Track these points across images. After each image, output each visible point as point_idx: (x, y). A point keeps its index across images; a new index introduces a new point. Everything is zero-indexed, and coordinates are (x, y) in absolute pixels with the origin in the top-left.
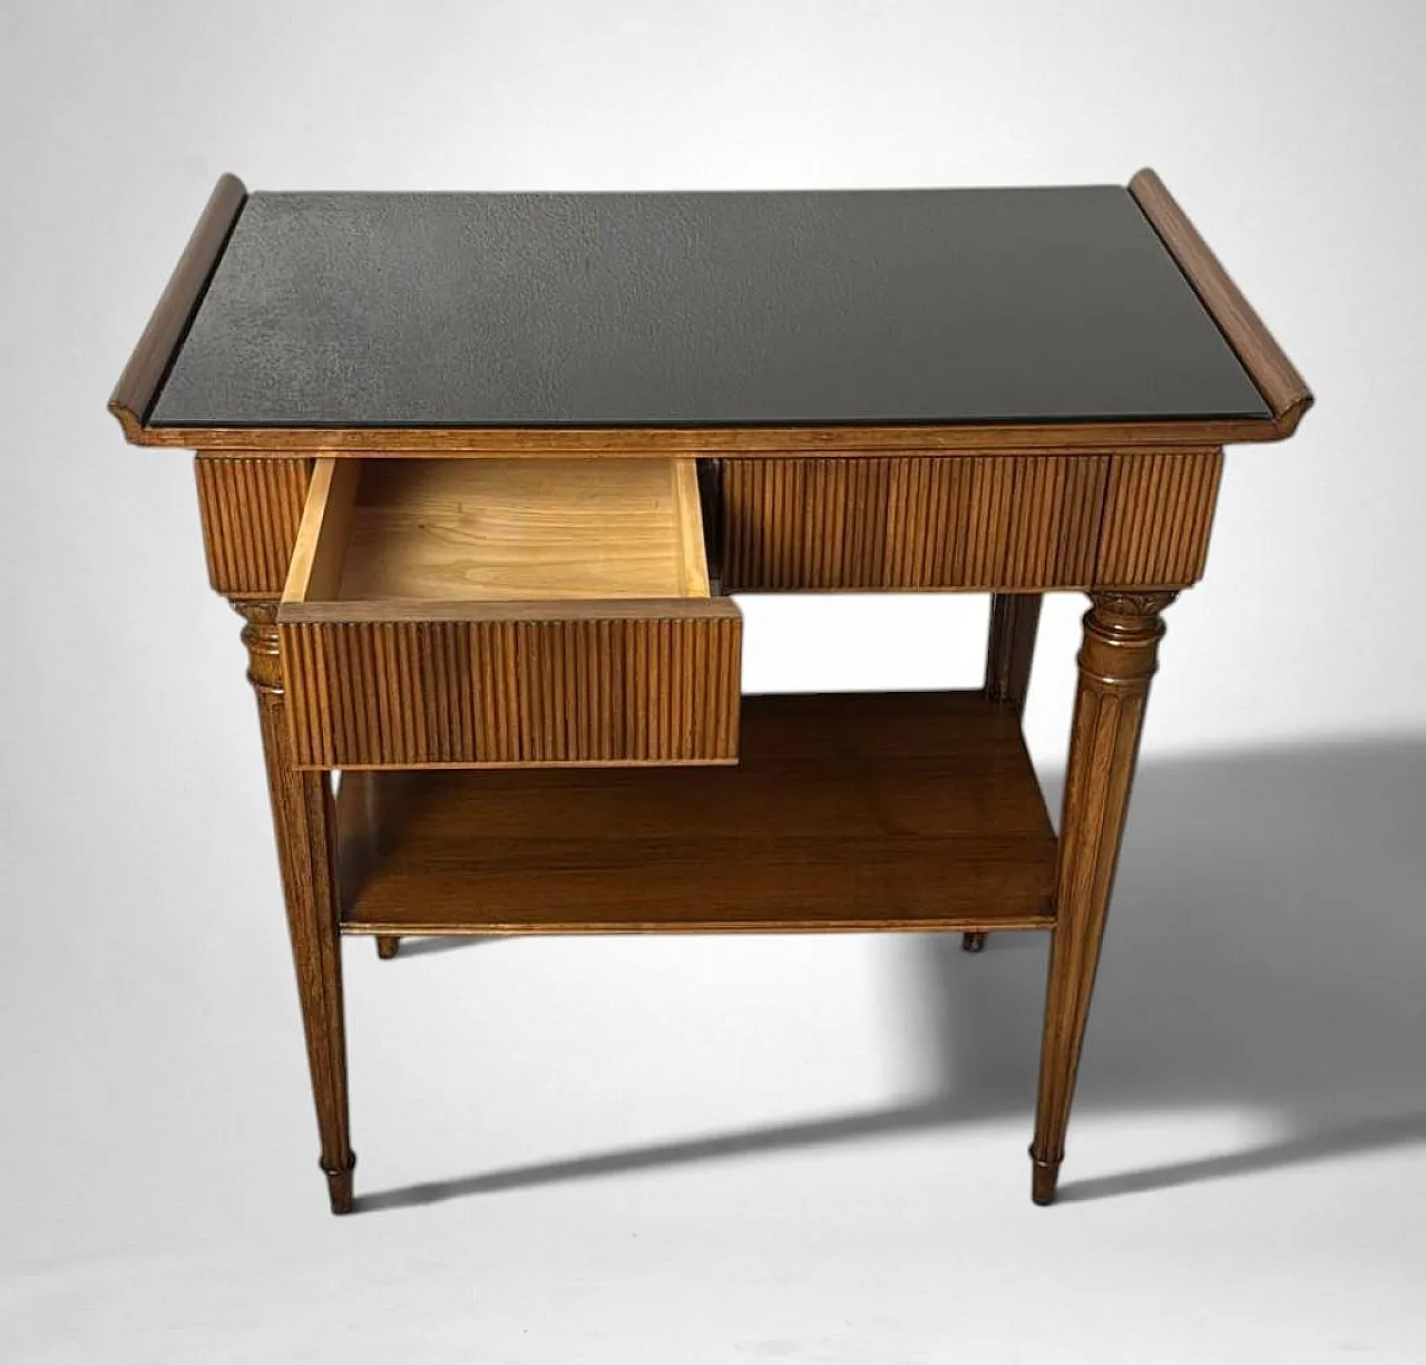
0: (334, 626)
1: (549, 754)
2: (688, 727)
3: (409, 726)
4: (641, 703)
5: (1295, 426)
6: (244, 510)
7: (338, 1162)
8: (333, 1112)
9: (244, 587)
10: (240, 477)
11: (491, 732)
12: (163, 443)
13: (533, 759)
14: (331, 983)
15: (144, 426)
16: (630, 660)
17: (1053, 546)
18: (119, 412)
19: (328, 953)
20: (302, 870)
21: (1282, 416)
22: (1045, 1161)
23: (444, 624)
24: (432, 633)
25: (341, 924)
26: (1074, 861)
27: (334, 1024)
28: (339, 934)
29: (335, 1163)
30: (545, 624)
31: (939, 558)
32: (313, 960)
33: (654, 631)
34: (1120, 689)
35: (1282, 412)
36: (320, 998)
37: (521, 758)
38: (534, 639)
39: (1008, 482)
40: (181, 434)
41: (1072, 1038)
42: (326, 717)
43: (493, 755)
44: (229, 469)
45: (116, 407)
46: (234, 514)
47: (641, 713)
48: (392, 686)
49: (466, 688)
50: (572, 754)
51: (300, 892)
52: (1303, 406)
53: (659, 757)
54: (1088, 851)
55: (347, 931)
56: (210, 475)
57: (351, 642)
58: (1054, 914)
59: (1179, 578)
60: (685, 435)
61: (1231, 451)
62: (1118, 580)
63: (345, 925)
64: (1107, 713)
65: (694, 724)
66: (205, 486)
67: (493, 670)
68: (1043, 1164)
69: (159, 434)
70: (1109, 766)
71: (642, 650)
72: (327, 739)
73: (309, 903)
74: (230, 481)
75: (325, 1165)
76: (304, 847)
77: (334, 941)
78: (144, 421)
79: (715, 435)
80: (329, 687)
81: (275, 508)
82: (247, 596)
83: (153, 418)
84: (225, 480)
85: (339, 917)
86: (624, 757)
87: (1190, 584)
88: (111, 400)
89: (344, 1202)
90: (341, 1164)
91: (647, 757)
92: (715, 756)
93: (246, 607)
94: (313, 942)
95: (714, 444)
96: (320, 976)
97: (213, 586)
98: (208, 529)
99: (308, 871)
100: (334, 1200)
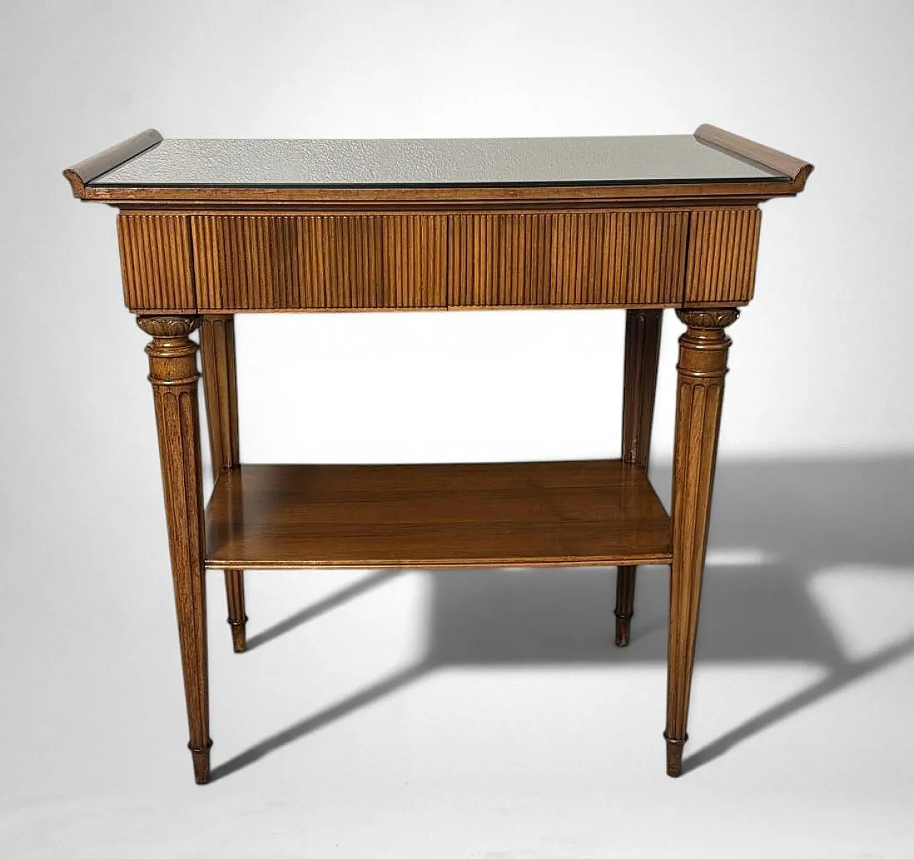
2: (418, 286)
5: (804, 184)
6: (147, 250)
7: (200, 745)
10: (145, 227)
12: (96, 198)
14: (198, 603)
15: (84, 185)
17: (657, 275)
18: (69, 175)
19: (197, 581)
20: (181, 516)
21: (795, 179)
25: (206, 560)
27: (200, 634)
28: (205, 567)
29: (198, 745)
31: (585, 284)
32: (186, 584)
34: (705, 379)
35: (795, 177)
36: (191, 614)
39: (627, 229)
40: (109, 191)
44: (138, 221)
47: (392, 277)
52: (806, 171)
53: (402, 305)
54: (691, 499)
55: (210, 567)
56: (126, 228)
58: (671, 551)
59: (738, 297)
62: (700, 299)
63: (209, 562)
64: (698, 399)
65: (421, 283)
66: (123, 234)
67: (310, 247)
68: (673, 742)
69: (94, 191)
70: (700, 437)
73: (185, 541)
74: (139, 231)
75: (192, 746)
76: (182, 499)
77: (201, 572)
81: (167, 249)
82: (148, 313)
84: (135, 230)
87: (746, 303)
89: (204, 774)
90: (202, 745)
94: (187, 570)
96: (191, 597)
97: (126, 305)
98: (124, 264)
99: (185, 517)
100: (197, 773)
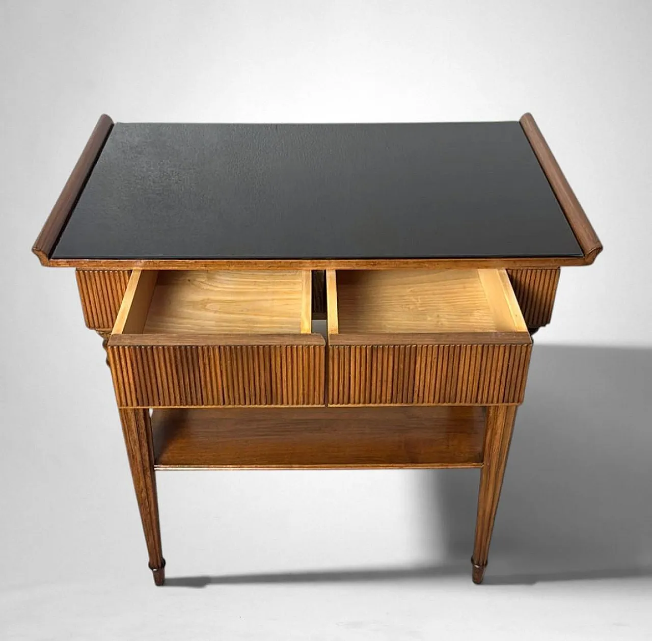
0: (135, 347)
1: (237, 402)
2: (301, 392)
3: (172, 391)
4: (279, 381)
5: (594, 259)
6: (100, 293)
7: (157, 564)
8: (154, 545)
9: (102, 326)
10: (97, 279)
11: (210, 393)
12: (59, 265)
13: (229, 404)
15: (49, 258)
16: (273, 363)
18: (37, 252)
19: (149, 480)
20: (135, 445)
21: (588, 255)
22: (479, 565)
23: (186, 347)
24: (181, 351)
25: (155, 466)
26: (491, 441)
27: (153, 508)
28: (154, 471)
29: (156, 566)
30: (233, 347)
32: (141, 482)
33: (284, 350)
35: (588, 253)
36: (145, 497)
37: (224, 404)
38: (228, 353)
40: (68, 262)
41: (491, 514)
42: (132, 386)
43: (211, 402)
44: (92, 275)
45: (36, 250)
46: (96, 295)
47: (279, 386)
48: (163, 373)
49: (197, 375)
50: (248, 402)
51: (134, 453)
52: (598, 251)
53: (288, 404)
54: (498, 437)
55: (158, 469)
56: (83, 279)
57: (143, 355)
58: (482, 461)
60: (306, 263)
61: (564, 270)
63: (156, 466)
65: (304, 390)
66: (81, 283)
67: (210, 367)
68: (477, 566)
69: (57, 262)
71: (278, 359)
72: (134, 396)
73: (139, 459)
74: (93, 280)
75: (151, 566)
76: (135, 435)
77: (151, 474)
78: (49, 257)
79: (320, 263)
80: (133, 373)
81: (115, 292)
82: (104, 330)
83: (54, 255)
84: (90, 279)
85: (153, 462)
86: (271, 404)
87: (544, 325)
88: (33, 247)
89: (160, 580)
90: (158, 566)
91: (282, 403)
92: (314, 404)
93: (103, 334)
94: (141, 475)
95: (320, 266)
96: (145, 490)
97: (87, 326)
98: (84, 301)
99: (138, 445)
100: (156, 581)
